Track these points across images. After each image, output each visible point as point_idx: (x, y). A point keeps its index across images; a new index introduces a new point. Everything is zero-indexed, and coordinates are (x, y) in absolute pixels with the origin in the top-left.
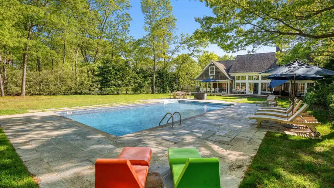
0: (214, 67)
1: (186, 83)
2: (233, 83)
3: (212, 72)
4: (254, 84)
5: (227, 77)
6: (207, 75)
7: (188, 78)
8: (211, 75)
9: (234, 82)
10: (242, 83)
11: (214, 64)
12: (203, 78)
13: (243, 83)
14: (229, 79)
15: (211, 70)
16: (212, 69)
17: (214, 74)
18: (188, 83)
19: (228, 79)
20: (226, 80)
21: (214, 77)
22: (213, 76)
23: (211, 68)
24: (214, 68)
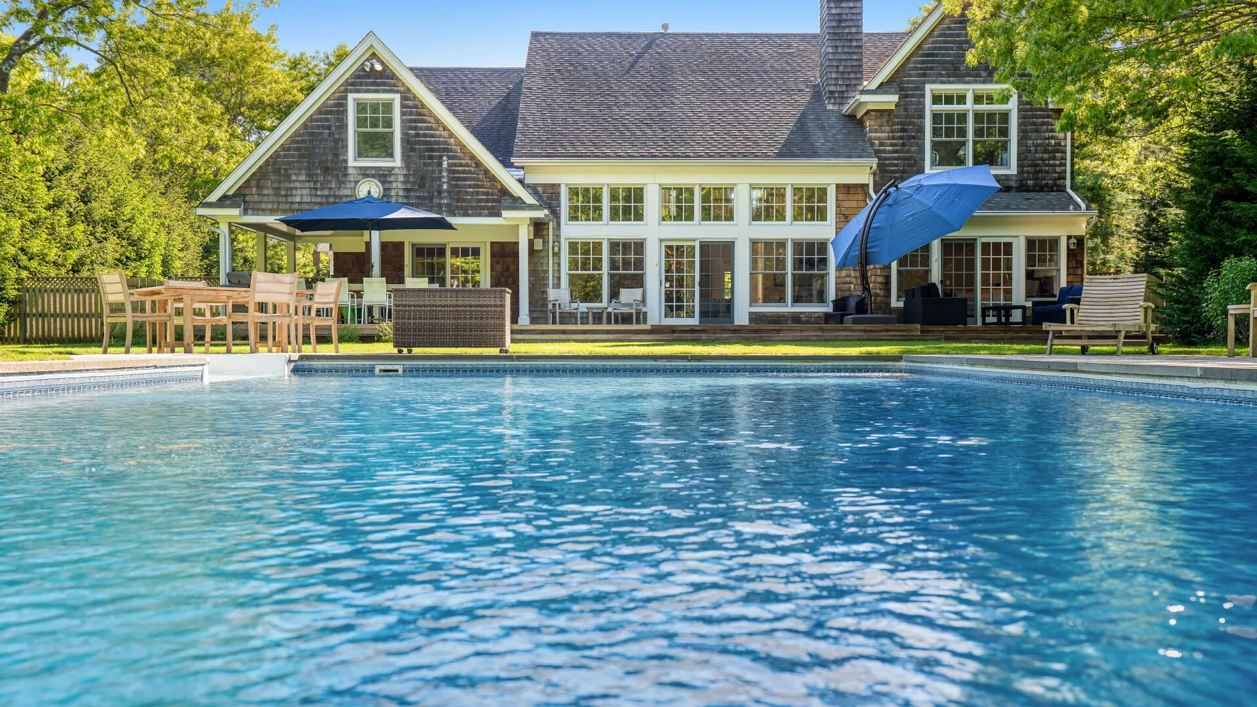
0: (397, 97)
1: (53, 253)
2: (545, 243)
3: (375, 143)
4: (706, 247)
5: (504, 192)
6: (326, 170)
7: (55, 205)
8: (365, 173)
9: (557, 237)
10: (614, 246)
11: (393, 76)
12: (282, 195)
13: (626, 246)
14: (531, 207)
15: (361, 122)
16: (374, 116)
17: (397, 162)
18: (73, 255)
19: (517, 203)
20: (505, 213)
21: (398, 186)
22: (383, 176)
23: (361, 107)
24: (388, 106)
